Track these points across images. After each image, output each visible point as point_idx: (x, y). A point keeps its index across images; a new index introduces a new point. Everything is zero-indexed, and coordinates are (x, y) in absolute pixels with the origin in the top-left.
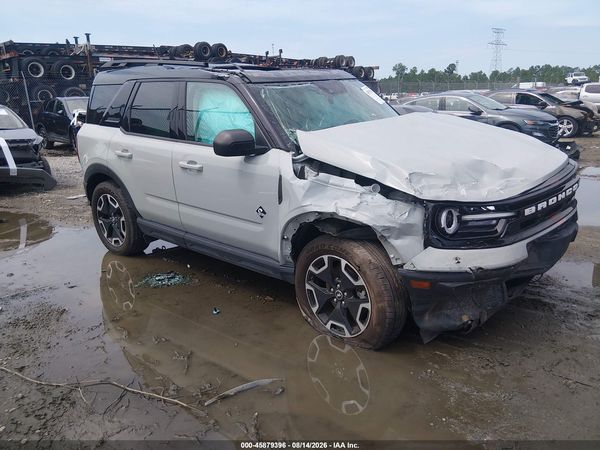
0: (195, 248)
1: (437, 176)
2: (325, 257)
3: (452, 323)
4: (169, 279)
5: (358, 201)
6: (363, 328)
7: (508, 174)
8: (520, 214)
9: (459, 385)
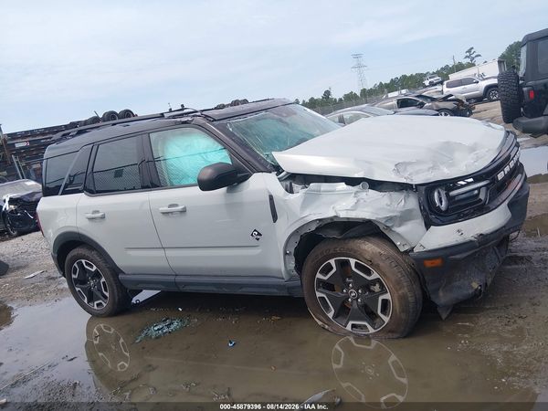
0: (188, 289)
1: (418, 162)
2: (332, 262)
3: (465, 292)
4: (168, 326)
5: (355, 200)
6: (386, 319)
7: (473, 149)
8: (494, 180)
9: (496, 346)
